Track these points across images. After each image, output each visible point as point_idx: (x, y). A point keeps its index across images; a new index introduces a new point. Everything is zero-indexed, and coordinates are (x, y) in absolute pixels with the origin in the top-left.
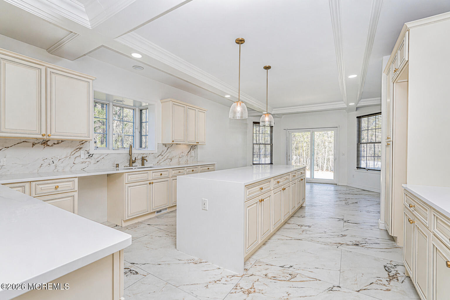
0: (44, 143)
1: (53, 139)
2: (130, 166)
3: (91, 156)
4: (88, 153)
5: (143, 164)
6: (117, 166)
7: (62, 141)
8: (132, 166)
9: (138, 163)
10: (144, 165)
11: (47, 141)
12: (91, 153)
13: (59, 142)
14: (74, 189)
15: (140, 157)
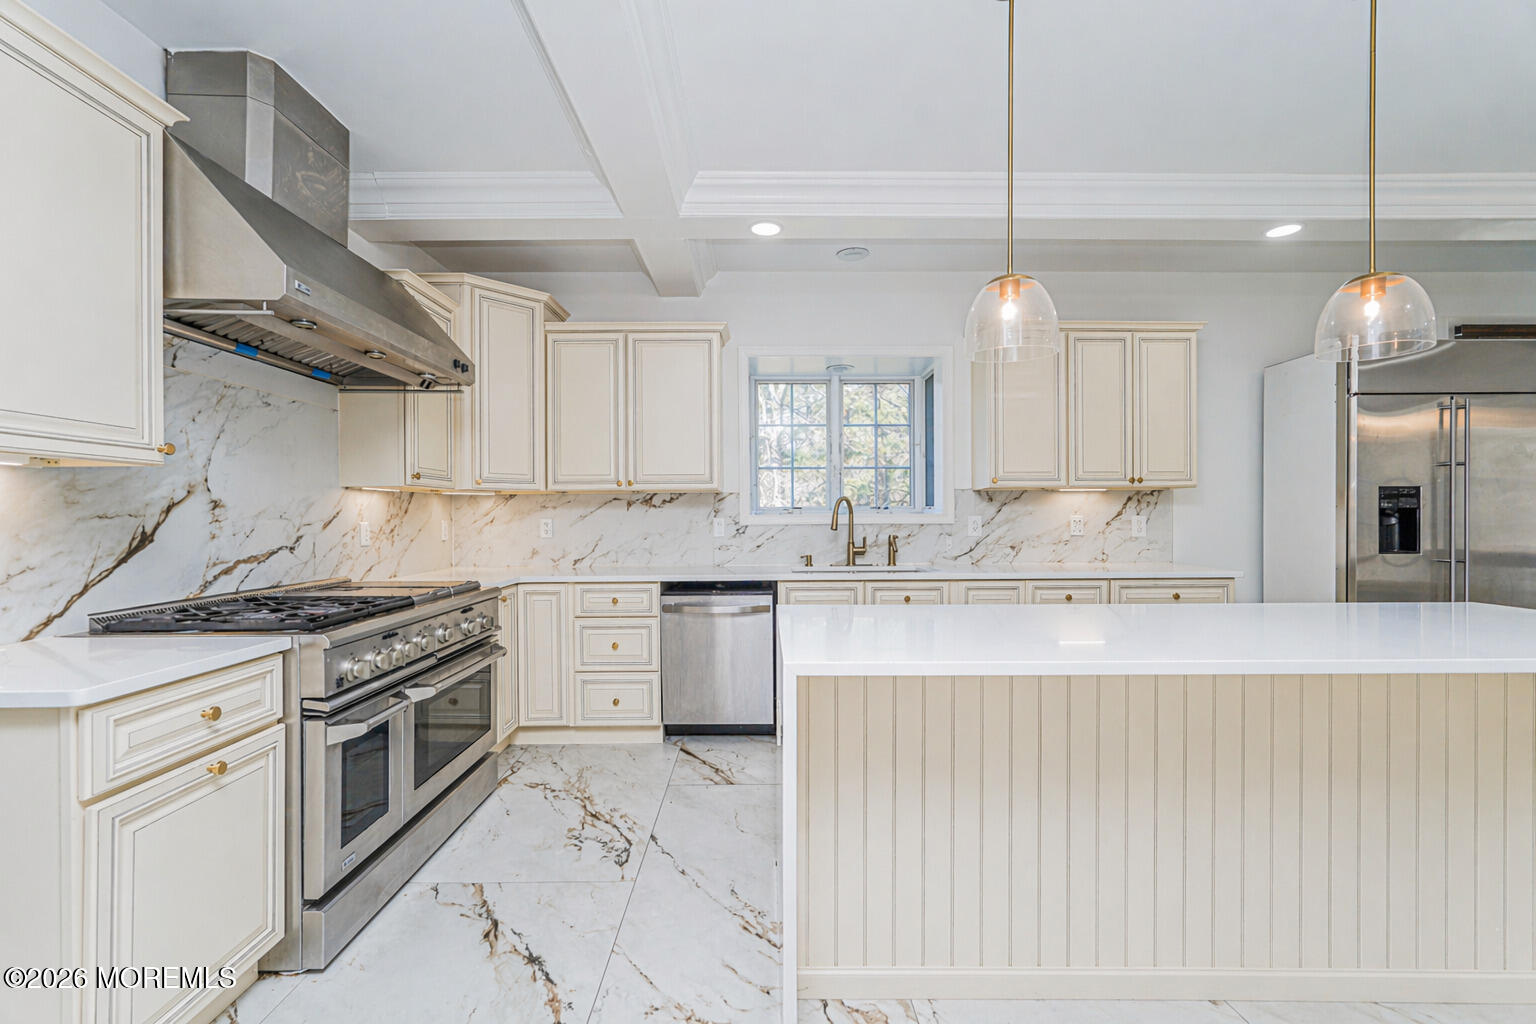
0: (646, 501)
1: (665, 492)
2: (848, 565)
3: (741, 531)
4: (736, 523)
5: (892, 559)
6: (809, 561)
7: (680, 494)
8: (854, 564)
9: (876, 557)
10: (895, 564)
11: (651, 499)
12: (743, 523)
13: (673, 498)
14: (650, 610)
15: (884, 538)
